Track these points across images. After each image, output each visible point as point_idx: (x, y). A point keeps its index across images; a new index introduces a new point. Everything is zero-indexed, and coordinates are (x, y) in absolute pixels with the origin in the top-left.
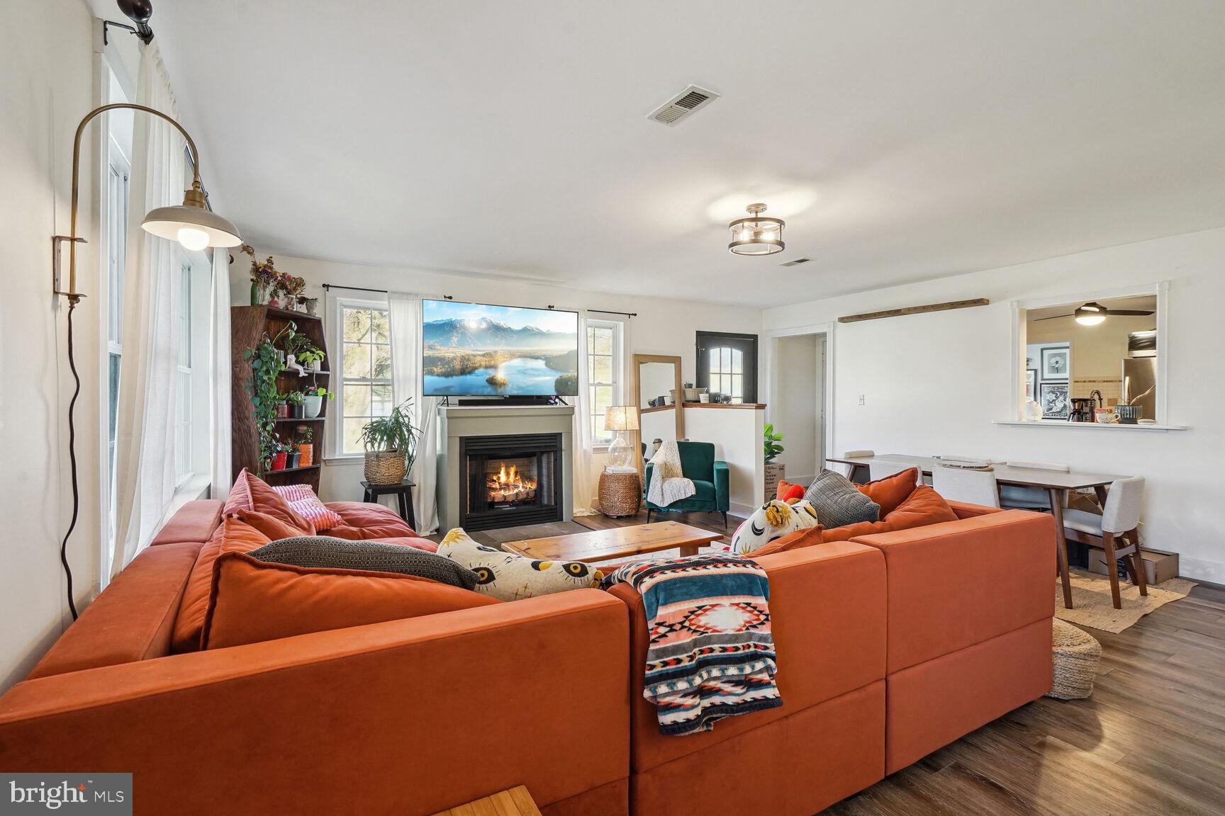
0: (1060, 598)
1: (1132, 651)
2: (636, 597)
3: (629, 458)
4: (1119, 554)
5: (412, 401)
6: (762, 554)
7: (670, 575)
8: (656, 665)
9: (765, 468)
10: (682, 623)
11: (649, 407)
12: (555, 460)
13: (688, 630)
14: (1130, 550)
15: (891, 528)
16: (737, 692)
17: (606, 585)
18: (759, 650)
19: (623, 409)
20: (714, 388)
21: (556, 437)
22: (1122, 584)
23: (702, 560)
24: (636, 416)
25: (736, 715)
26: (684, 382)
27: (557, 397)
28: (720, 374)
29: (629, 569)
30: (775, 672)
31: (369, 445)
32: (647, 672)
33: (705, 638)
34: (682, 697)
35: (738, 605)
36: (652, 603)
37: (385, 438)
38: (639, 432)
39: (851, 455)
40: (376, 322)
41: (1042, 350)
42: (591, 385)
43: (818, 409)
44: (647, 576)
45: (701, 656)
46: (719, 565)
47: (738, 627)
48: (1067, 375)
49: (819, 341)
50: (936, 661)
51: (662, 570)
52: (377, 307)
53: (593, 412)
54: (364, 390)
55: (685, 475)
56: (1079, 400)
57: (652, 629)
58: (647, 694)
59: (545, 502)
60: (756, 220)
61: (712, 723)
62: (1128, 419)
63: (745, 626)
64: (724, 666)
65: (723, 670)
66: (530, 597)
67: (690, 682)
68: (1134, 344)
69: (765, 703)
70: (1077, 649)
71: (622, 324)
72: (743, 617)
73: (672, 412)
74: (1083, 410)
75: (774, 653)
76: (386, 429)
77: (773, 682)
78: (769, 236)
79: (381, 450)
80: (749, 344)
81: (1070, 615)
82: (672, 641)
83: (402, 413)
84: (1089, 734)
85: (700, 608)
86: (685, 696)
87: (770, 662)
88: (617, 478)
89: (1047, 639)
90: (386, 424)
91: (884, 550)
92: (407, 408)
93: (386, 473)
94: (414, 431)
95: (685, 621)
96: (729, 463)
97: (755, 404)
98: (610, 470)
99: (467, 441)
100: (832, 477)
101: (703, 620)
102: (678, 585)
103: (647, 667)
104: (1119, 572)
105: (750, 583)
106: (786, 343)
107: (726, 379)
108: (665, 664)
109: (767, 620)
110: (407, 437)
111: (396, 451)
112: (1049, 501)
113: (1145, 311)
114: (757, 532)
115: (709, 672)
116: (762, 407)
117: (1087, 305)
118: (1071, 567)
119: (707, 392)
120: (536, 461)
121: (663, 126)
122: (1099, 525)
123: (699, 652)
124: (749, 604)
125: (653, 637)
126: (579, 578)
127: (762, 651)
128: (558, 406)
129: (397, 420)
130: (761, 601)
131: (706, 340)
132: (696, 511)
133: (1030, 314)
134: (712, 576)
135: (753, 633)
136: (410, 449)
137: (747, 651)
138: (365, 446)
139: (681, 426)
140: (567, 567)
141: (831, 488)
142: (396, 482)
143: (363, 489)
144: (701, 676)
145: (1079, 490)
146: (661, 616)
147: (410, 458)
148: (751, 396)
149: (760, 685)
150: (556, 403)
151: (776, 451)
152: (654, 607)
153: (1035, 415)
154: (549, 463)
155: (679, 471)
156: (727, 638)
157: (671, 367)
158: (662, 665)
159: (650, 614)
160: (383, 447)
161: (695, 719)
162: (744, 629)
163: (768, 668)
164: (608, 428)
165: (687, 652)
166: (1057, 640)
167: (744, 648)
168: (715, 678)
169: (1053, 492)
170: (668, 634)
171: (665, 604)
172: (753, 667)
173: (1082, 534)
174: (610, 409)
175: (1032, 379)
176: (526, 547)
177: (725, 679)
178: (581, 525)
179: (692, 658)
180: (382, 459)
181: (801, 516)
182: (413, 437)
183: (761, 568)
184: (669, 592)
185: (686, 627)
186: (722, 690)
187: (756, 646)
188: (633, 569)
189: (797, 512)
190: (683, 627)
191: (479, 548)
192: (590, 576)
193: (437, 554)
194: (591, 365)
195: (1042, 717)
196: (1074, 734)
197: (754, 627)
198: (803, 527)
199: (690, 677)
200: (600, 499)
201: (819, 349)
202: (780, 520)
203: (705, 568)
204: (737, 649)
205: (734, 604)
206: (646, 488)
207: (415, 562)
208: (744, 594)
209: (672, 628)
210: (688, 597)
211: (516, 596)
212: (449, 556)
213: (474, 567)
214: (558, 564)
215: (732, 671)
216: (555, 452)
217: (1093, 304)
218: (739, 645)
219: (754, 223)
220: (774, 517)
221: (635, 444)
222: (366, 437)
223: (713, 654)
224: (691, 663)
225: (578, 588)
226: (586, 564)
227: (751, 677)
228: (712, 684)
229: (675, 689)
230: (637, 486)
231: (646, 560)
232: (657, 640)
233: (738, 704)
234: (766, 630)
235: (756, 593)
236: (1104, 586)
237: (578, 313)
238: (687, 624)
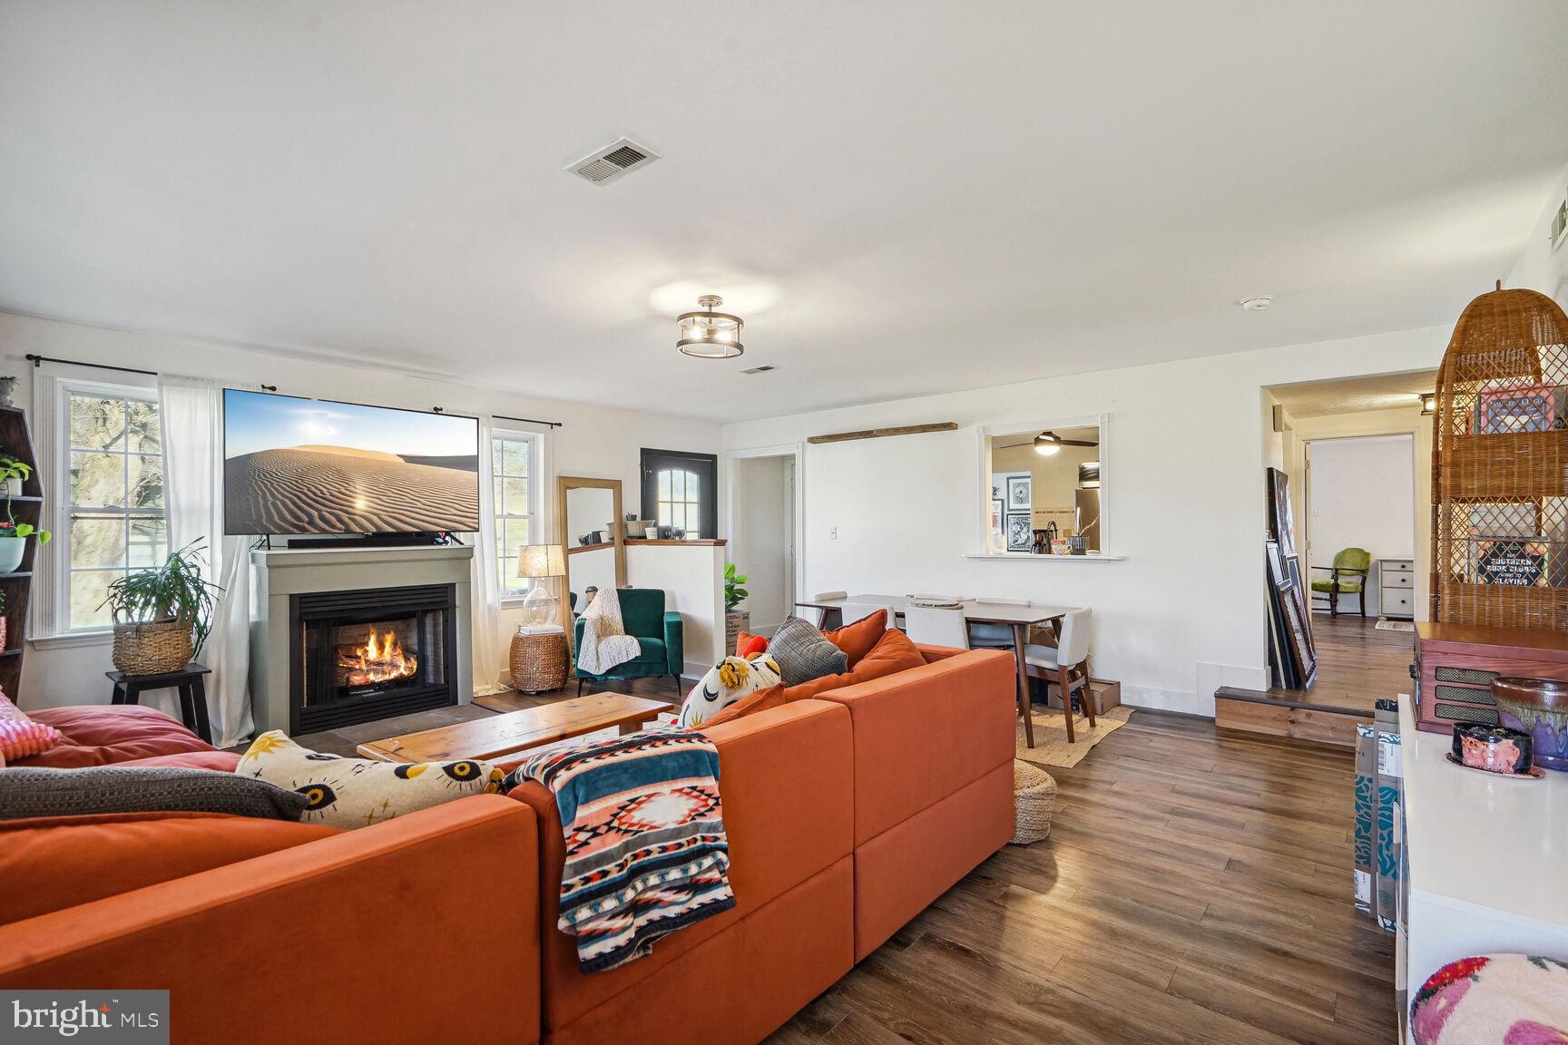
0: (1021, 738)
1: (1083, 784)
2: (547, 798)
3: (553, 613)
4: (1073, 686)
5: (205, 542)
6: (714, 724)
7: (593, 763)
8: (574, 883)
9: (727, 618)
10: (608, 824)
11: (580, 545)
12: (446, 621)
13: (618, 832)
14: (1080, 682)
15: (860, 680)
16: (681, 900)
17: (505, 785)
18: (708, 843)
19: (543, 549)
20: (664, 521)
21: (448, 589)
22: (1075, 717)
23: (637, 739)
24: (560, 557)
25: (680, 928)
26: (625, 514)
27: (448, 534)
28: (672, 502)
29: (539, 762)
30: (727, 866)
31: (122, 615)
32: (563, 896)
33: (639, 837)
34: (609, 919)
35: (680, 790)
36: (569, 804)
37: (153, 600)
38: (566, 579)
39: (823, 598)
40: (140, 419)
41: (1008, 479)
42: (499, 517)
43: (788, 545)
44: (561, 768)
45: (635, 862)
46: (658, 744)
47: (681, 819)
48: (1028, 506)
49: (788, 465)
50: (904, 824)
51: (582, 758)
52: (135, 395)
53: (500, 554)
54: (113, 527)
55: (627, 632)
56: (1040, 531)
57: (569, 838)
58: (563, 924)
59: (431, 679)
60: (709, 315)
61: (650, 945)
62: (1078, 551)
63: (690, 815)
64: (663, 871)
65: (663, 876)
66: (393, 817)
67: (619, 899)
68: (1084, 475)
69: (716, 907)
70: (1036, 789)
71: (541, 437)
72: (687, 805)
73: (611, 551)
74: (1042, 542)
75: (726, 843)
76: (154, 586)
77: (725, 880)
78: (725, 336)
79: (145, 619)
80: (706, 466)
81: (1032, 755)
82: (597, 848)
83: (185, 561)
84: (1046, 873)
85: (632, 801)
86: (613, 917)
87: (721, 855)
88: (536, 640)
89: (1010, 782)
90: (156, 579)
91: (850, 705)
92: (194, 553)
93: (156, 654)
94: (207, 588)
95: (613, 820)
96: (683, 614)
97: (713, 540)
98: (526, 631)
99: (304, 600)
100: (797, 624)
101: (637, 816)
102: (604, 775)
103: (563, 889)
104: (1072, 705)
105: (696, 762)
106: (749, 464)
107: (679, 509)
108: (587, 880)
109: (717, 804)
110: (195, 598)
111: (174, 621)
112: (1012, 637)
113: (1088, 443)
114: (710, 697)
115: (644, 881)
116: (723, 543)
117: (1045, 434)
118: (1033, 705)
119: (655, 525)
120: (416, 624)
121: (588, 184)
122: (1054, 659)
123: (632, 858)
124: (694, 788)
125: (570, 848)
126: (467, 783)
127: (713, 844)
128: (449, 546)
129: (175, 573)
130: (710, 783)
131: (652, 460)
132: (641, 677)
133: (995, 440)
134: (648, 759)
135: (701, 823)
136: (201, 616)
137: (692, 846)
138: (115, 615)
139: (622, 569)
140: (449, 770)
141: (795, 638)
142: (173, 669)
143: (111, 685)
144: (634, 888)
145: (1039, 624)
146: (581, 819)
147: (202, 632)
148: (710, 530)
149: (710, 885)
150: (446, 542)
151: (739, 596)
152: (571, 809)
153: (1000, 547)
154: (435, 626)
155: (620, 626)
156: (667, 834)
157: (608, 494)
158: (583, 882)
159: (566, 818)
160: (149, 615)
161: (627, 945)
162: (689, 819)
163: (718, 864)
164: (522, 574)
165: (615, 860)
166: (1019, 783)
167: (689, 843)
168: (653, 888)
169: (1016, 627)
170: (590, 841)
171: (587, 801)
172: (700, 865)
173: (1041, 669)
174: (525, 549)
175: (1000, 510)
176: (397, 746)
177: (666, 886)
178: (484, 708)
179: (622, 866)
180: (147, 634)
181: (760, 672)
182: (207, 597)
183: (710, 741)
184: (592, 786)
185: (614, 828)
186: (662, 901)
187: (704, 839)
188: (544, 761)
189: (757, 669)
190: (611, 829)
191: (310, 758)
192: (484, 777)
193: (237, 773)
194: (498, 489)
195: (1005, 867)
196: (1034, 879)
197: (702, 815)
198: (763, 686)
199: (620, 892)
200: (513, 670)
201: (788, 474)
202: (736, 681)
203: (640, 749)
204: (680, 845)
205: (675, 791)
206: (575, 652)
207: (193, 790)
208: (688, 776)
209: (595, 832)
210: (617, 789)
211: (370, 820)
212: (257, 774)
213: (299, 786)
214: (436, 766)
215: (674, 874)
216: (445, 610)
217: (1049, 434)
218: (683, 841)
219: (707, 320)
220: (730, 676)
221: (560, 593)
222: (117, 601)
223: (651, 857)
224: (620, 874)
225: (466, 795)
226: (478, 762)
227: (698, 877)
228: (649, 895)
229: (601, 910)
230: (563, 650)
231: (562, 748)
232: (576, 850)
233: (682, 915)
234: (715, 818)
235: (704, 774)
236: (1059, 721)
237: (478, 419)
238: (615, 824)
